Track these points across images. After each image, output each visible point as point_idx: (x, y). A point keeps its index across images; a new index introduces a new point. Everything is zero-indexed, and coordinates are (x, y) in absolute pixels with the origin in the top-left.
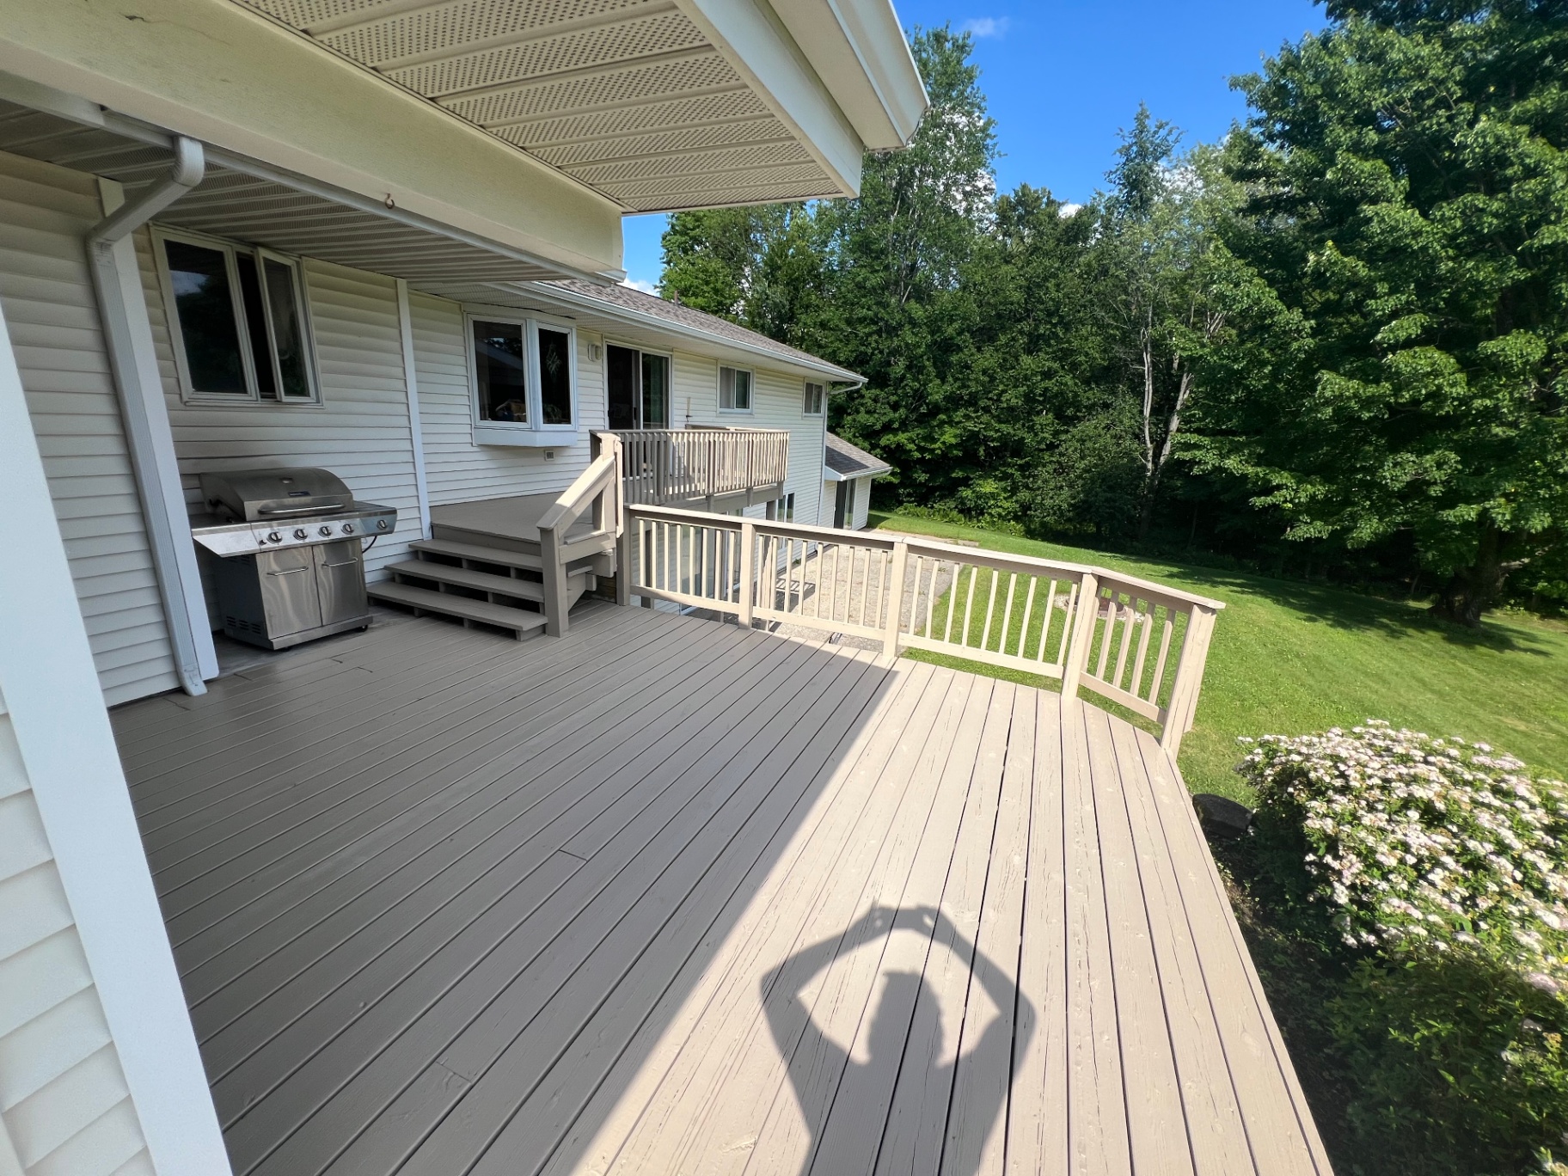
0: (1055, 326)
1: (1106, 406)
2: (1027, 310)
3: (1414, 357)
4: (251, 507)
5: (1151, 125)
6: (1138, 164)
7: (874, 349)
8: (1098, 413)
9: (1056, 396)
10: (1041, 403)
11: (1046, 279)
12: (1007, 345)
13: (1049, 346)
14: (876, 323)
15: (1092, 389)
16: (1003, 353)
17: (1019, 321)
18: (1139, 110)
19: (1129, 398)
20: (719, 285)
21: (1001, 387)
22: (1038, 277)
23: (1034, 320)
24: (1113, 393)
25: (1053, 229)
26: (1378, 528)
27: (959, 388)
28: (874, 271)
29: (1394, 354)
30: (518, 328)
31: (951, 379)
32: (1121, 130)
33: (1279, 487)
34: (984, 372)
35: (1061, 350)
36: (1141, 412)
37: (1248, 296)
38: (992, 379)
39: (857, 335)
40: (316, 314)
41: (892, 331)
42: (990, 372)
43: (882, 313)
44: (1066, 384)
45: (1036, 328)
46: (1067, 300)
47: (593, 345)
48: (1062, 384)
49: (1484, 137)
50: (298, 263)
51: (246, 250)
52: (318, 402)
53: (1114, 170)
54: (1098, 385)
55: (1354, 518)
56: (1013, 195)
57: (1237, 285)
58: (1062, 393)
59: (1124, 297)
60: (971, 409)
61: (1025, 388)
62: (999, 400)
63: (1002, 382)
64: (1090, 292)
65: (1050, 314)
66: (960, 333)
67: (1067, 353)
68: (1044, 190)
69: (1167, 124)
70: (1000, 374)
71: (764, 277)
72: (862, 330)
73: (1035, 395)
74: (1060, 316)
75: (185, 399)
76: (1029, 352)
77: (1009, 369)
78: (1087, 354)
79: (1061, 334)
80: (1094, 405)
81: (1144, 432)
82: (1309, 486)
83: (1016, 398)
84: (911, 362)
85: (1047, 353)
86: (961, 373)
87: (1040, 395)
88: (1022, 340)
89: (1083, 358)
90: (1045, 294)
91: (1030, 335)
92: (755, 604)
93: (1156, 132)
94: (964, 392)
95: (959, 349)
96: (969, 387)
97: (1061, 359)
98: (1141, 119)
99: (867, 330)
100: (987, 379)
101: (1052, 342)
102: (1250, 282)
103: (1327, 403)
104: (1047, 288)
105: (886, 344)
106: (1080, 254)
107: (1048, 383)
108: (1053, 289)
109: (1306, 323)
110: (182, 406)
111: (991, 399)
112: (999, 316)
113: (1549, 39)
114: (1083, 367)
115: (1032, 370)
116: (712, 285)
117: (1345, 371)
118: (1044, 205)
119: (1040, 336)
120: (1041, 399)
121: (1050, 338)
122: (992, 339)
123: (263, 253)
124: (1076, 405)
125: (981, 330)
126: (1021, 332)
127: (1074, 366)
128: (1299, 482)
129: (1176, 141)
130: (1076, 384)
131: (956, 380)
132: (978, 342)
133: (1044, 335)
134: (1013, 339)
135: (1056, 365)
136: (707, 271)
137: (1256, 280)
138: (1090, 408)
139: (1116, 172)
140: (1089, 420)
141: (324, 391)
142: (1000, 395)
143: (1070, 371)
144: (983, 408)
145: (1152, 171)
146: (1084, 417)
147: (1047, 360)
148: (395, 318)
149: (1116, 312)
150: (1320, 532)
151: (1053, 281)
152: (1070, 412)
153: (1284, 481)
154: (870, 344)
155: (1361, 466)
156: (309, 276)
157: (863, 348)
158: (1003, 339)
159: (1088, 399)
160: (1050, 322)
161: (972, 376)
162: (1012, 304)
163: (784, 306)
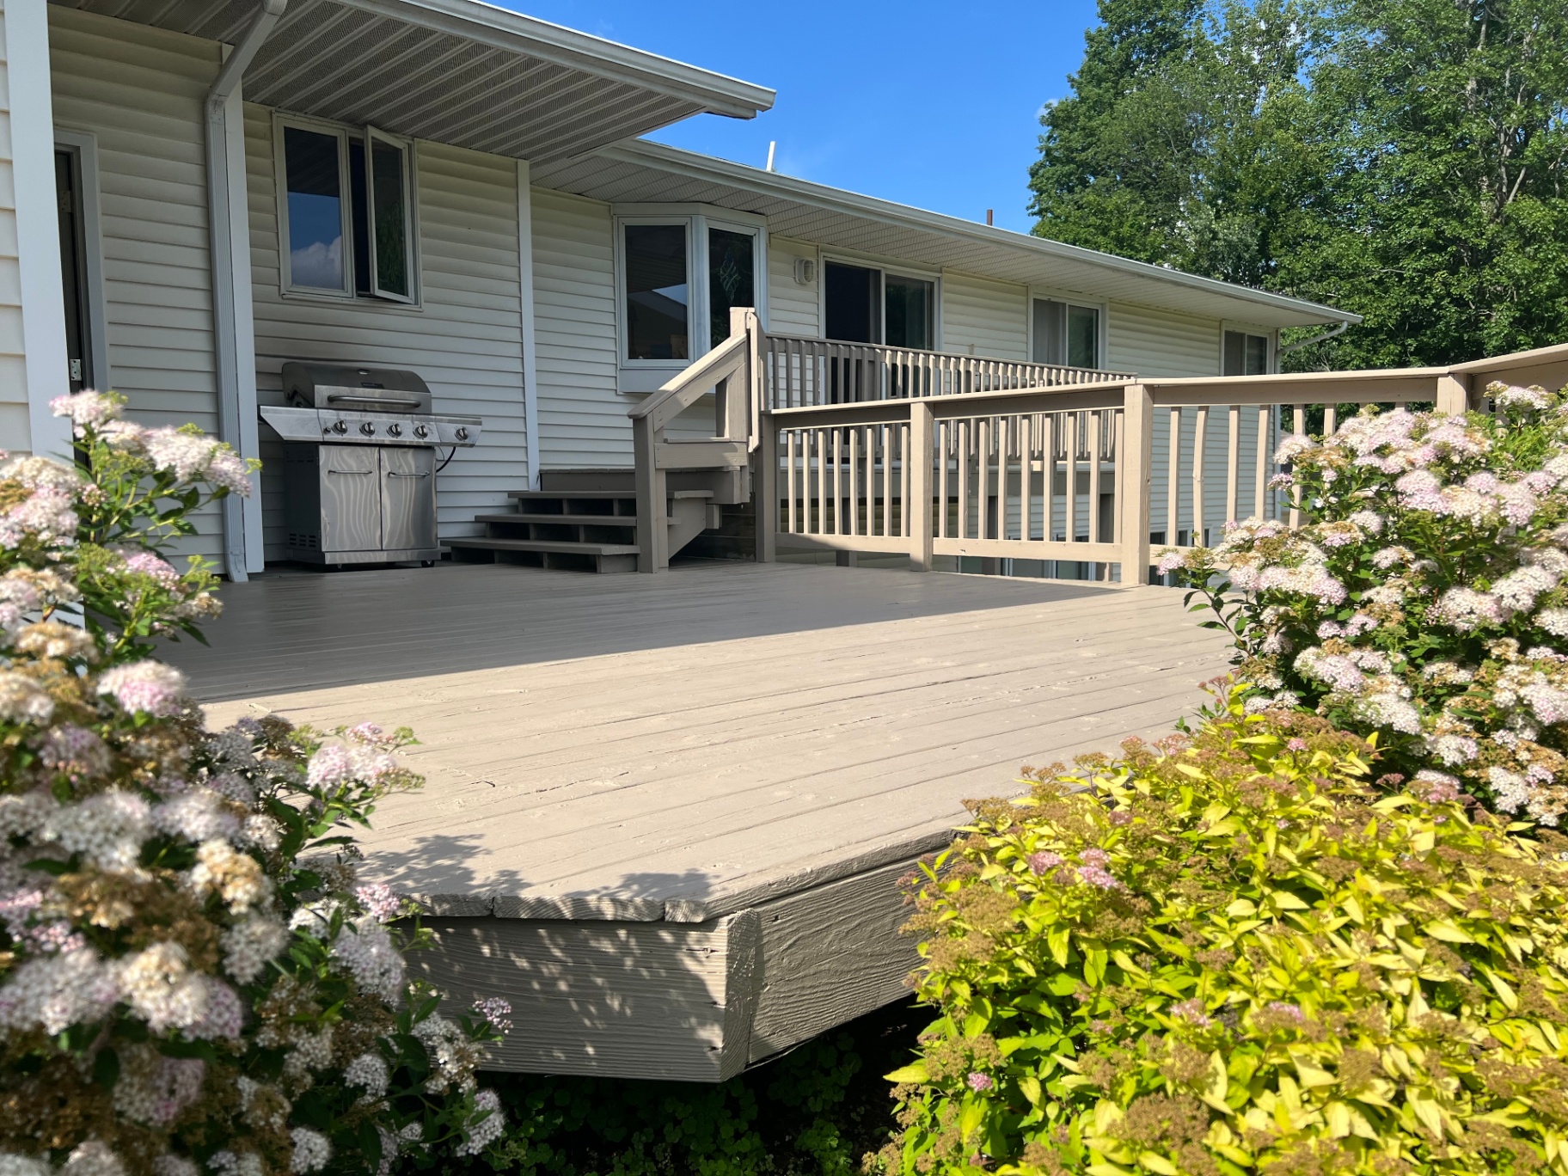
4: (322, 391)
7: (1439, 298)
14: (1440, 249)
20: (1125, 230)
28: (1434, 155)
30: (681, 230)
39: (1401, 277)
40: (424, 202)
41: (1482, 258)
43: (1451, 228)
47: (801, 261)
50: (409, 145)
51: (357, 134)
52: (416, 303)
71: (1210, 203)
72: (1410, 266)
75: (283, 291)
84: (1528, 310)
92: (936, 534)
99: (1420, 264)
105: (1465, 285)
110: (280, 300)
116: (1113, 233)
123: (373, 132)
136: (1103, 211)
141: (424, 291)
148: (512, 207)
154: (1430, 289)
156: (420, 159)
157: (1413, 299)
163: (1248, 247)
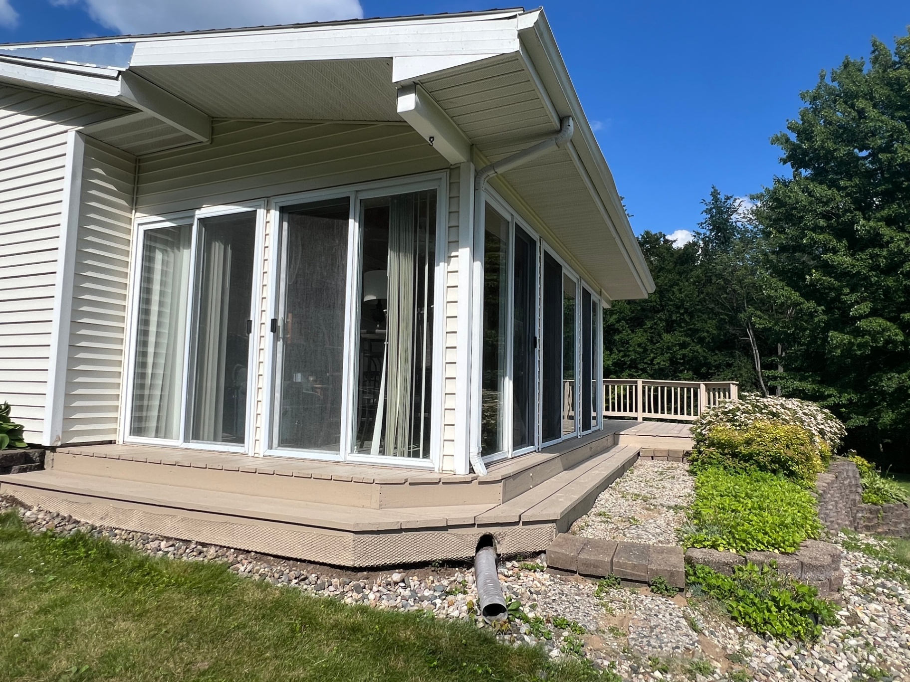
0: (682, 314)
1: (729, 365)
2: (661, 305)
3: (870, 323)
5: (722, 197)
6: (718, 219)
8: (724, 370)
9: (692, 360)
10: (682, 364)
11: (671, 286)
12: (651, 328)
13: (681, 327)
15: (716, 354)
16: (650, 333)
17: (658, 312)
18: (713, 190)
19: (745, 359)
21: (652, 355)
22: (666, 285)
23: (668, 311)
24: (732, 356)
25: (670, 257)
26: (893, 417)
27: (623, 357)
29: (860, 322)
31: (616, 351)
32: (704, 201)
33: (830, 396)
34: (639, 345)
35: (690, 329)
36: (754, 368)
37: (783, 296)
38: (645, 350)
42: (643, 345)
44: (698, 352)
45: (671, 316)
46: (688, 299)
48: (694, 351)
49: (864, 227)
53: (704, 222)
54: (720, 351)
55: (879, 412)
56: (640, 237)
57: (776, 291)
58: (696, 358)
59: (725, 296)
60: (633, 370)
61: (669, 355)
62: (652, 364)
63: (652, 352)
64: (702, 293)
65: (678, 308)
66: (618, 321)
67: (694, 332)
68: (660, 233)
69: (731, 197)
70: (650, 347)
73: (677, 359)
74: (685, 308)
76: (668, 332)
77: (656, 343)
78: (708, 332)
79: (688, 320)
80: (720, 364)
81: (759, 381)
82: (846, 394)
83: (664, 361)
85: (680, 332)
86: (623, 347)
87: (680, 359)
88: (662, 324)
89: (705, 334)
90: (672, 295)
91: (666, 321)
93: (725, 202)
94: (626, 359)
95: (619, 332)
96: (629, 356)
97: (690, 336)
98: (715, 194)
100: (641, 350)
101: (683, 325)
102: (783, 289)
103: (837, 347)
104: (673, 292)
106: (691, 270)
107: (684, 351)
108: (677, 293)
109: (819, 308)
111: (646, 363)
112: (643, 310)
113: (884, 187)
114: (707, 340)
115: (672, 343)
117: (848, 332)
118: (662, 243)
119: (673, 322)
120: (682, 361)
121: (681, 322)
122: (641, 324)
124: (708, 365)
125: (631, 319)
126: (660, 319)
127: (701, 341)
128: (840, 393)
129: (740, 205)
130: (704, 351)
131: (620, 351)
132: (631, 326)
133: (676, 320)
134: (655, 324)
135: (688, 339)
137: (786, 288)
138: (718, 367)
139: (705, 223)
140: (718, 375)
142: (652, 360)
143: (698, 343)
144: (641, 370)
145: (729, 222)
146: (715, 373)
147: (681, 336)
149: (723, 304)
150: (863, 422)
151: (676, 287)
152: (703, 370)
153: (831, 392)
155: (871, 382)
158: (649, 324)
159: (715, 361)
160: (679, 312)
161: (631, 349)
162: (651, 302)
